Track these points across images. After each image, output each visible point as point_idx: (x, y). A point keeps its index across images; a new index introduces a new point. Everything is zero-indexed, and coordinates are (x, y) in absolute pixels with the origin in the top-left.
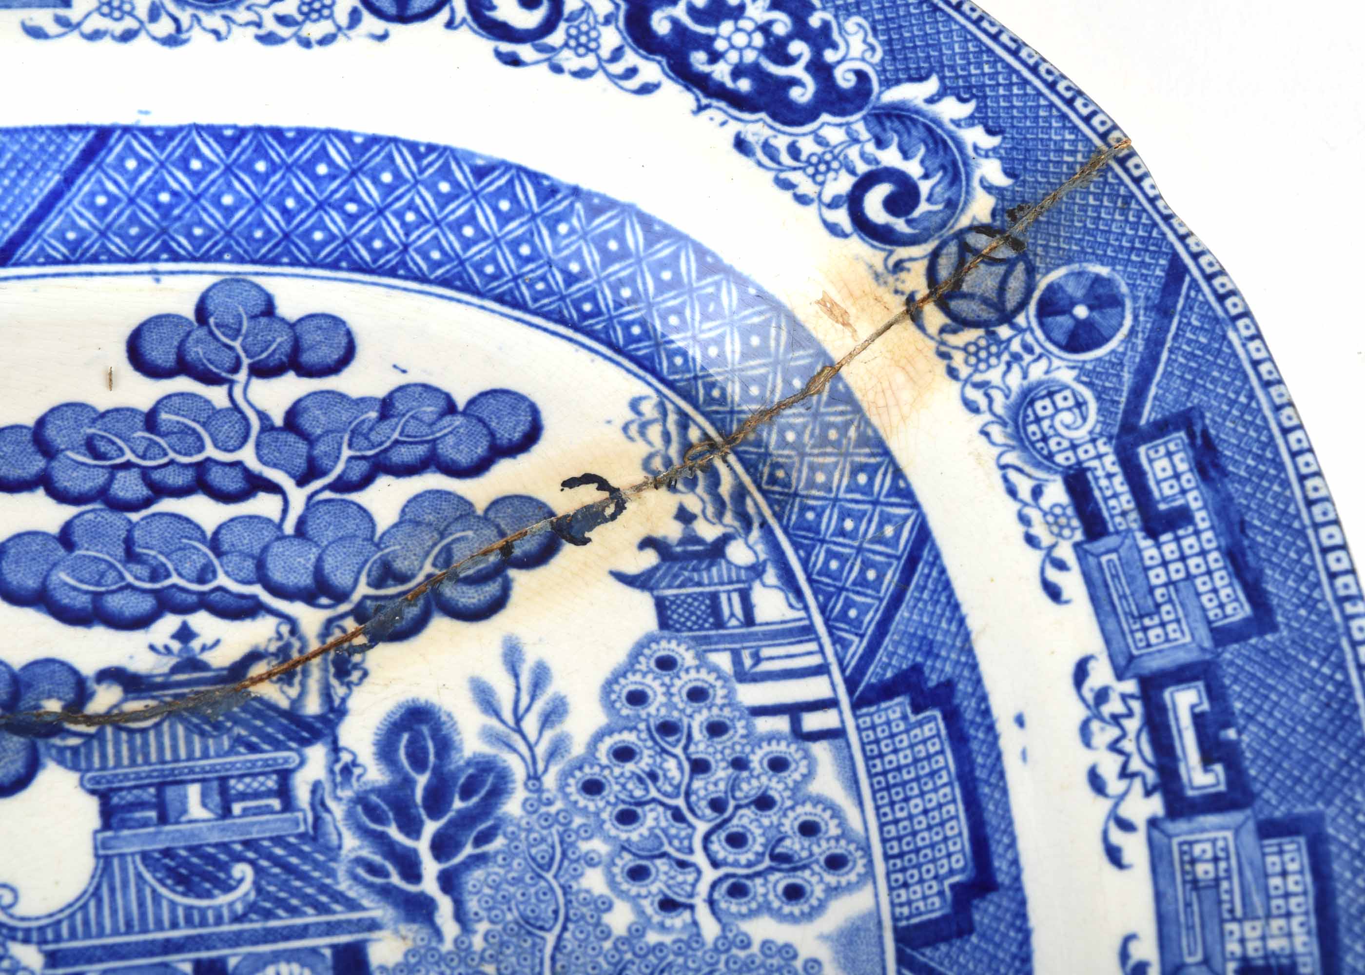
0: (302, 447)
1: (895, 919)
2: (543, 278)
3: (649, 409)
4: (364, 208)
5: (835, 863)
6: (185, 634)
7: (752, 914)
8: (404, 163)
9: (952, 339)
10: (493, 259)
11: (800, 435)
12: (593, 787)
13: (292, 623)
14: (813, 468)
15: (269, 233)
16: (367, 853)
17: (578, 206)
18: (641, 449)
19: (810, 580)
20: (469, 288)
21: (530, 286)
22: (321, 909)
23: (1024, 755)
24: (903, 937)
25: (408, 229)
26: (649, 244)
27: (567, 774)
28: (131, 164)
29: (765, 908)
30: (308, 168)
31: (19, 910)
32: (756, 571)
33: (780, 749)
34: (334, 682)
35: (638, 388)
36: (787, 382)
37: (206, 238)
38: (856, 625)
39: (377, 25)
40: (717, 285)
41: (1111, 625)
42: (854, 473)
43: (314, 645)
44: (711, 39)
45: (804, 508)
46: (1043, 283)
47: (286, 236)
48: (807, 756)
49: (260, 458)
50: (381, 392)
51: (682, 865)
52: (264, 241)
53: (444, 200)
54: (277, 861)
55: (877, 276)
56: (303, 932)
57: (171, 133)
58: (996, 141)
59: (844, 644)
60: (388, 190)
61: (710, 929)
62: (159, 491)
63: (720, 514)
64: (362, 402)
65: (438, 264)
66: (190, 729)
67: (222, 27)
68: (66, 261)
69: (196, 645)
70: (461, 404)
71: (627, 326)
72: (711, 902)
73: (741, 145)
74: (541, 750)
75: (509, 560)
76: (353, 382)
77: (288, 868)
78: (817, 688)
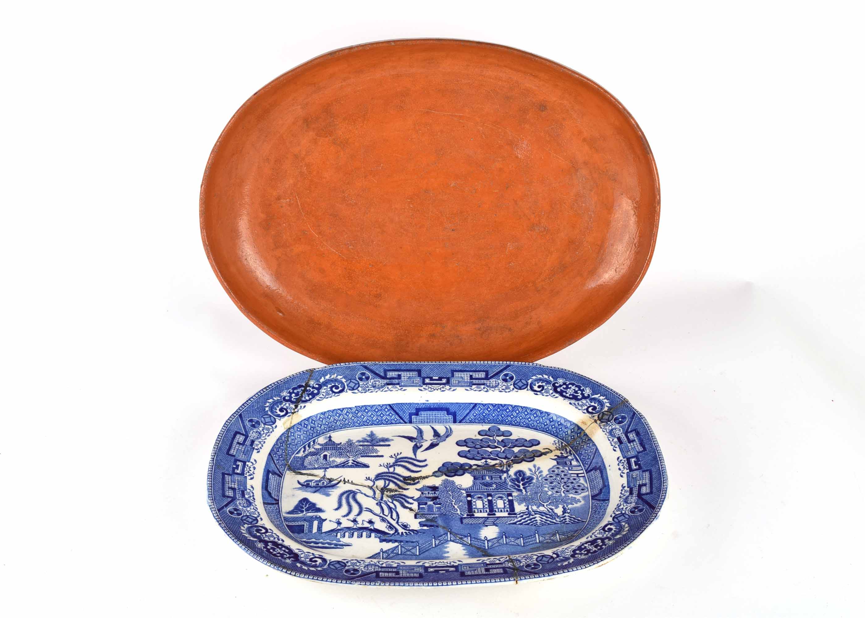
0: (504, 444)
1: (591, 495)
2: (541, 426)
3: (556, 442)
4: (514, 416)
5: (582, 489)
6: (486, 461)
7: (569, 494)
8: (520, 409)
9: (601, 424)
10: (533, 423)
12: (546, 480)
13: (502, 461)
15: (499, 420)
16: (512, 484)
17: (546, 415)
18: (555, 446)
19: (580, 460)
20: (529, 428)
21: (539, 427)
22: (506, 489)
23: (610, 470)
24: (592, 497)
25: (520, 419)
26: (557, 419)
27: (542, 478)
28: (480, 409)
29: (572, 493)
30: (506, 410)
31: (462, 487)
32: (572, 459)
33: (575, 478)
34: (508, 467)
35: (555, 439)
37: (490, 420)
38: (587, 464)
39: (517, 390)
40: (567, 423)
41: (623, 453)
43: (505, 463)
44: (566, 391)
45: (580, 451)
46: (615, 417)
47: (502, 420)
48: (579, 479)
49: (497, 444)
50: (516, 438)
51: (559, 488)
52: (499, 421)
53: (526, 415)
54: (499, 484)
55: (590, 418)
56: (503, 492)
57: (486, 404)
58: (608, 401)
59: (585, 466)
60: (517, 414)
61: (563, 495)
62: (483, 447)
63: (567, 453)
64: (514, 440)
65: (525, 425)
66: (487, 471)
67: (494, 390)
68: (469, 423)
69: (488, 463)
70: (528, 440)
71: (553, 431)
72: (564, 492)
73: (570, 403)
74: (538, 475)
75: (534, 456)
76: (511, 438)
77: (501, 485)
78: (582, 472)
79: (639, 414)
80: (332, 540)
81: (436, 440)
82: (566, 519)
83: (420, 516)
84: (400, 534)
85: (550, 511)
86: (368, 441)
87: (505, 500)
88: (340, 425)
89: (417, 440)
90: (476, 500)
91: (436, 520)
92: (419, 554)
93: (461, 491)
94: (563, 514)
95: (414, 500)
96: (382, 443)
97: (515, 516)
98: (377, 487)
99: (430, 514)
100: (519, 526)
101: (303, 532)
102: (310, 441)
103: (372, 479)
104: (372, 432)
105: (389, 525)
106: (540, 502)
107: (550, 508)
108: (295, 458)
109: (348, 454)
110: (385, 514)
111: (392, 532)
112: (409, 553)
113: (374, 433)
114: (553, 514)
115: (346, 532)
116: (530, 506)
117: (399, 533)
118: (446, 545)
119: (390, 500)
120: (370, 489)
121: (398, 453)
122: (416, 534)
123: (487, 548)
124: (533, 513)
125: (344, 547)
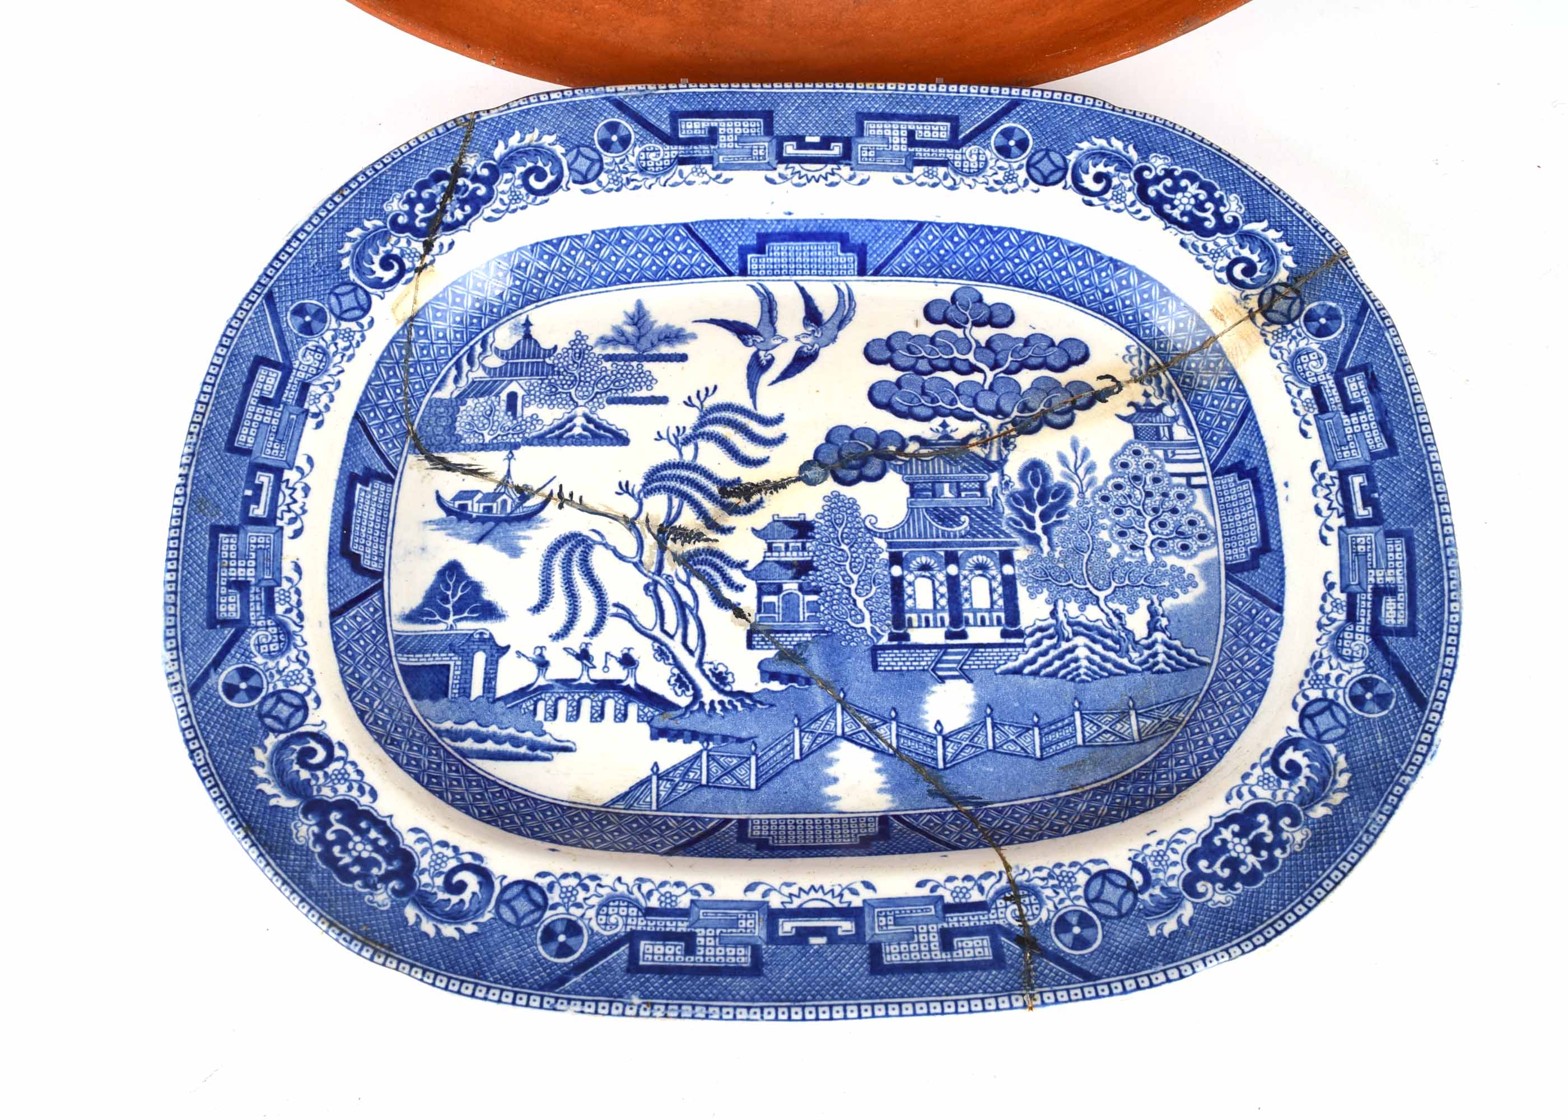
0: (992, 355)
1: (1226, 561)
2: (1093, 294)
3: (1133, 351)
4: (1022, 261)
5: (1202, 537)
6: (944, 425)
7: (1167, 554)
8: (1041, 243)
9: (1267, 328)
10: (1073, 285)
11: (1197, 364)
12: (1105, 499)
13: (987, 424)
14: (1202, 379)
15: (982, 269)
16: (1013, 516)
17: (1111, 265)
18: (1130, 367)
19: (1197, 424)
20: (1062, 297)
21: (1088, 297)
22: (995, 536)
23: (1287, 499)
24: (1228, 568)
25: (1039, 271)
26: (1139, 283)
27: (1094, 493)
28: (930, 237)
29: (1173, 552)
30: (1001, 244)
31: (878, 525)
32: (1175, 419)
33: (1182, 490)
34: (1003, 448)
35: (1129, 342)
36: (1194, 343)
37: (957, 270)
38: (1216, 444)
39: (1035, 186)
40: (1167, 301)
41: (1328, 448)
42: (1220, 381)
43: (995, 433)
44: (1173, 200)
45: (1197, 395)
46: (1307, 308)
47: (989, 270)
48: (1193, 494)
49: (976, 358)
50: (1025, 336)
51: (1140, 532)
52: (980, 272)
53: (1055, 260)
54: (978, 516)
55: (1237, 301)
56: (988, 544)
57: (948, 226)
58: (1291, 248)
59: (1211, 451)
60: (1033, 254)
61: (1150, 558)
62: (935, 368)
63: (1161, 395)
64: (1017, 339)
65: (1050, 286)
66: (946, 462)
67: (972, 183)
68: (901, 275)
69: (948, 429)
70: (1057, 343)
71: (1127, 316)
72: (1151, 548)
73: (1183, 244)
74: (1085, 482)
75: (1074, 406)
76: (1013, 331)
77: (983, 519)
78: (1198, 468)
79: (1378, 310)
80: (521, 728)
81: (809, 340)
82: (1155, 655)
83: (763, 640)
84: (707, 707)
85: (1115, 620)
86: (627, 343)
87: (994, 578)
88: (553, 286)
89: (759, 339)
90: (916, 577)
91: (804, 656)
92: (758, 788)
93: (876, 540)
94: (1150, 635)
95: (747, 574)
96: (665, 349)
97: (1020, 641)
98: (647, 521)
99: (789, 632)
100: (1031, 680)
101: (446, 695)
102: (472, 343)
103: (636, 491)
104: (639, 305)
105: (676, 671)
106: (1089, 585)
107: (1114, 612)
108: (431, 407)
109: (572, 391)
110: (666, 627)
111: (684, 701)
112: (728, 781)
113: (647, 306)
114: (1123, 634)
115: (560, 698)
116: (1060, 603)
117: (702, 704)
118: (831, 755)
119: (683, 576)
120: (630, 530)
121: (707, 389)
122: (751, 708)
123: (941, 765)
124: (1069, 629)
125: (554, 754)
